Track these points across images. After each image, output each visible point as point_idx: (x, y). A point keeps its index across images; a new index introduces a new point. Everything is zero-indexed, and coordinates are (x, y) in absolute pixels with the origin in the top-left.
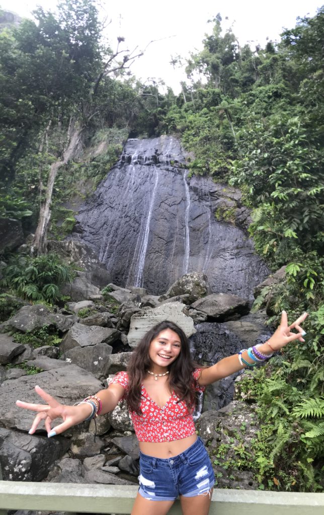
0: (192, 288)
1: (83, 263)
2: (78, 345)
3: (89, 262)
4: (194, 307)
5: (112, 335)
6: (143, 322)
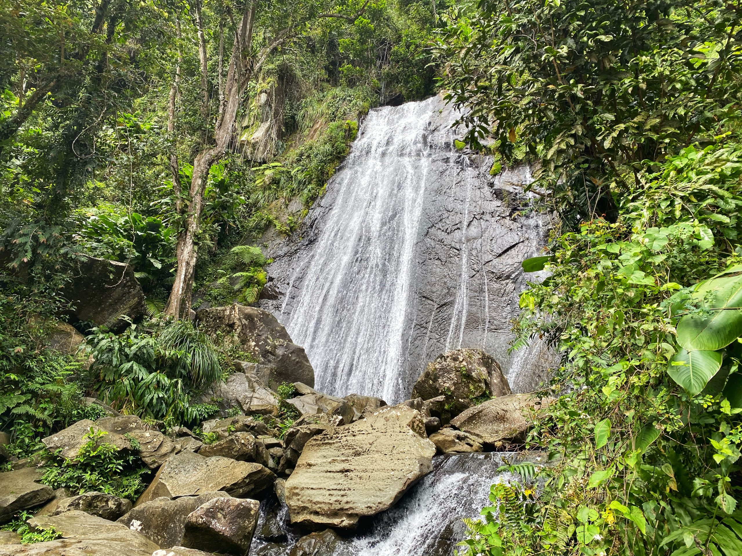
0: (454, 384)
1: (255, 346)
2: (167, 493)
3: (268, 344)
4: (458, 424)
5: (250, 475)
6: (325, 452)
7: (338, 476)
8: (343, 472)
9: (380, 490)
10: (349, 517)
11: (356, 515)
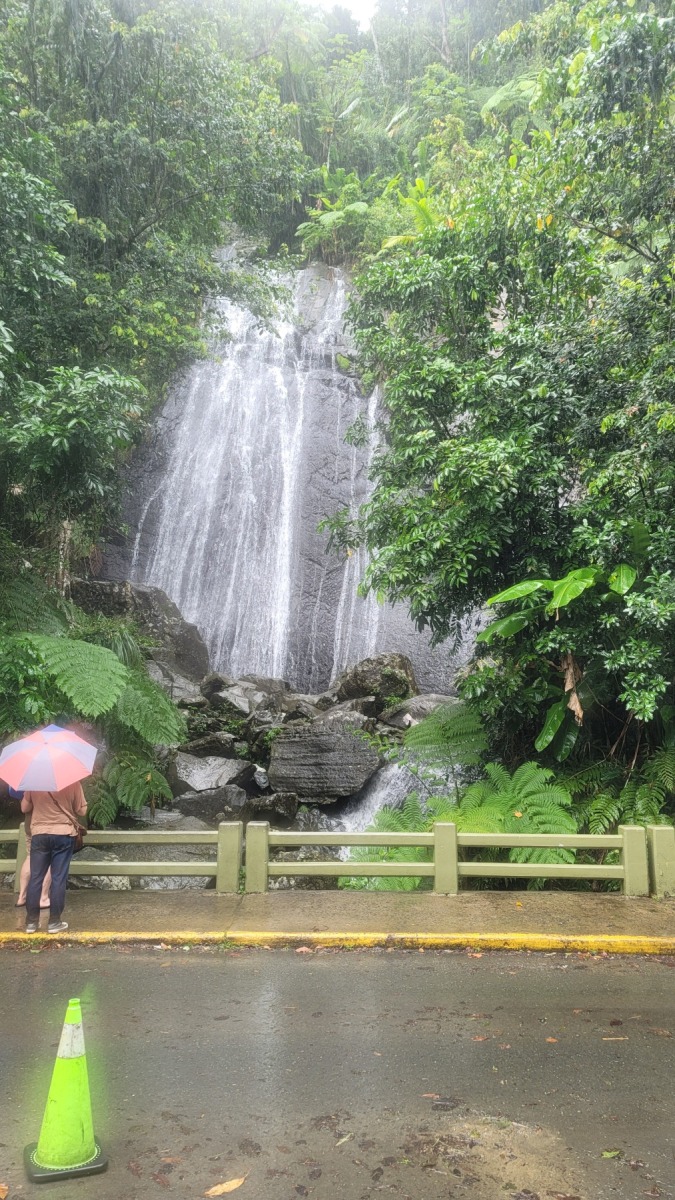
0: (380, 685)
1: (153, 627)
2: (190, 788)
3: (166, 625)
4: (385, 719)
5: (243, 772)
6: (294, 749)
7: (313, 768)
8: (317, 765)
9: (352, 778)
10: (330, 797)
11: (336, 796)
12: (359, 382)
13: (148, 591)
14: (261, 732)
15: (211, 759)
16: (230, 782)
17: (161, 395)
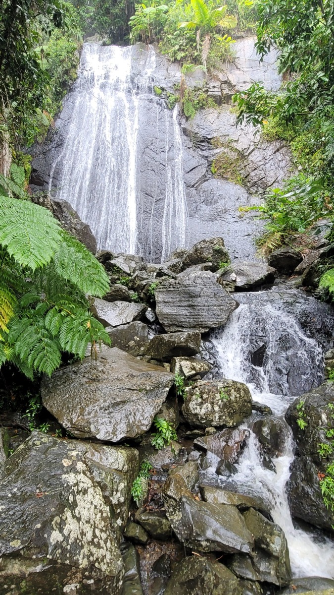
2: (108, 324)
6: (171, 296)
7: (188, 308)
8: (189, 306)
9: (218, 315)
10: (203, 328)
11: (208, 327)
12: (167, 101)
13: (61, 202)
14: (146, 285)
15: (118, 303)
16: (134, 320)
17: (59, 107)
